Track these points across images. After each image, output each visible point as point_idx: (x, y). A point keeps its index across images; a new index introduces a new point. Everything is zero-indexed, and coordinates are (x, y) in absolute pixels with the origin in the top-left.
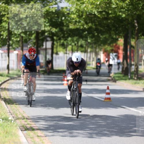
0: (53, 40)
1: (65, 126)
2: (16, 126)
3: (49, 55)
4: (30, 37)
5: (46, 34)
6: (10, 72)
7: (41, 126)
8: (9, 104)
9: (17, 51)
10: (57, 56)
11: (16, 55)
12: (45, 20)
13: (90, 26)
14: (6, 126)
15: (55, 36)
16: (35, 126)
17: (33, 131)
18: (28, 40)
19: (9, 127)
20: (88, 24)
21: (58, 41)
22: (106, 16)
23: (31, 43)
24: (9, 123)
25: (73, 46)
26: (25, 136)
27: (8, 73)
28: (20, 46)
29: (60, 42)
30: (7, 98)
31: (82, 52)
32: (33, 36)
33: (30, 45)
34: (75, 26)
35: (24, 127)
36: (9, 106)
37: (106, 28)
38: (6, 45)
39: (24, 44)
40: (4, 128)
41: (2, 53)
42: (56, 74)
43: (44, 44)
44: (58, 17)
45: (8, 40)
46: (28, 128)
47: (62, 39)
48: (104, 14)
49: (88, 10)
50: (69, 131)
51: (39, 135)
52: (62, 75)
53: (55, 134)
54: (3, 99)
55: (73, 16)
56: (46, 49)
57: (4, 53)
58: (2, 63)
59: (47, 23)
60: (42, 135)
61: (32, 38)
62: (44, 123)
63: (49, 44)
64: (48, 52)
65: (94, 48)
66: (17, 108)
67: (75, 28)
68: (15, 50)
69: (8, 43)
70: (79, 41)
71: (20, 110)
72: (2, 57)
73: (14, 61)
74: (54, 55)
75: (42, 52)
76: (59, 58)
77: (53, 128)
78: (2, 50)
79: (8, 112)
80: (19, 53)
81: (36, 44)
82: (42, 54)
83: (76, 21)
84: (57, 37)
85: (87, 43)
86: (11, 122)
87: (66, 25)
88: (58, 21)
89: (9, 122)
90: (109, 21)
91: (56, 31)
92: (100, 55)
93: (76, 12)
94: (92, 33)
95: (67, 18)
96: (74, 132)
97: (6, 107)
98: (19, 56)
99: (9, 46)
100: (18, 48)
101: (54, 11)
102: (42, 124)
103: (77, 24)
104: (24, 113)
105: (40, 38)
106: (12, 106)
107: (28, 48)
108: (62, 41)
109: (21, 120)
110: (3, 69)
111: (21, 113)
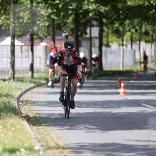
0: (101, 25)
3: (95, 47)
4: (65, 20)
5: (91, 15)
6: (36, 75)
8: (34, 125)
9: (45, 42)
10: (109, 49)
11: (44, 49)
15: (104, 18)
18: (62, 24)
21: (110, 26)
23: (68, 29)
25: (132, 33)
27: (32, 76)
28: (49, 35)
29: (113, 27)
30: (31, 115)
31: (147, 42)
32: (71, 19)
33: (65, 33)
34: (136, 1)
36: (34, 127)
39: (57, 31)
41: (22, 46)
42: (107, 78)
43: (88, 31)
52: (117, 80)
54: (24, 117)
56: (91, 39)
57: (25, 45)
58: (22, 61)
61: (68, 21)
63: (95, 32)
64: (94, 43)
66: (47, 131)
67: (137, 4)
68: (42, 42)
70: (142, 25)
71: (51, 135)
72: (22, 52)
73: (40, 58)
74: (104, 48)
75: (84, 43)
76: (111, 53)
79: (33, 139)
80: (49, 45)
81: (75, 31)
82: (84, 47)
84: (108, 19)
89: (35, 153)
91: (106, 10)
97: (30, 129)
100: (46, 37)
104: (58, 138)
105: (81, 22)
106: (39, 129)
107: (62, 37)
108: (116, 26)
109: (54, 151)
110: (24, 71)
111: (54, 138)
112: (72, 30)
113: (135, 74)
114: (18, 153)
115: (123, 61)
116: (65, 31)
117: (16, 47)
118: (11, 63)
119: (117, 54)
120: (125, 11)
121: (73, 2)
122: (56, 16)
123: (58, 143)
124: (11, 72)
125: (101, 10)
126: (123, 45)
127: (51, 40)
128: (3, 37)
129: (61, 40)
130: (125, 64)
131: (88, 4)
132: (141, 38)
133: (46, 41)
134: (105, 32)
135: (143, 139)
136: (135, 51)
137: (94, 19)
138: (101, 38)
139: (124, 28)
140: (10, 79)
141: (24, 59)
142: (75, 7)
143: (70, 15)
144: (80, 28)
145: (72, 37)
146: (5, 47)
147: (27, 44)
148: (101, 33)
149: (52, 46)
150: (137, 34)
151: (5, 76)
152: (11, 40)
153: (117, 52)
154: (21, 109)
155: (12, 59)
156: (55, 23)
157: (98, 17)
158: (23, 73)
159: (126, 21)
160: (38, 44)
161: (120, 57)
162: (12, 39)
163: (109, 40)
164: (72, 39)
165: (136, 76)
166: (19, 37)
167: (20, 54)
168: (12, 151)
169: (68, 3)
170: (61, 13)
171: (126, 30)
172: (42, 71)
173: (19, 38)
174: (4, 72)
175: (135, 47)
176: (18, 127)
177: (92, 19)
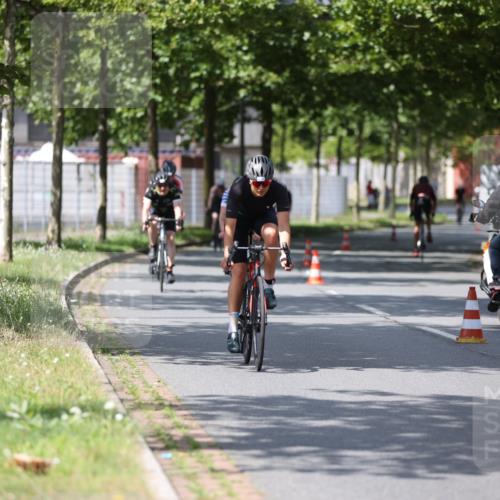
0: (267, 118)
1: (313, 433)
2: (132, 433)
4: (182, 106)
5: (242, 93)
6: (111, 234)
7: (225, 435)
8: (105, 351)
9: (135, 156)
10: (284, 176)
11: (133, 171)
12: (238, 42)
13: (404, 63)
14: (96, 434)
15: (276, 101)
16: (201, 431)
17: (194, 453)
18: (175, 115)
19: (105, 436)
20: (400, 57)
21: (288, 121)
22: (466, 27)
23: (187, 125)
24: (106, 422)
25: (341, 139)
26: (164, 471)
27: (103, 237)
28: (145, 139)
29: (294, 124)
30: (99, 329)
31: (374, 159)
32: (196, 102)
33: (182, 135)
34: (349, 63)
35: (162, 437)
36: (105, 358)
37: (466, 70)
38: (93, 134)
39: (163, 132)
40: (87, 441)
41: (79, 165)
43: (237, 131)
44: (287, 30)
45: (102, 116)
46: (176, 442)
47: (301, 110)
48: (459, 19)
49: (401, 5)
50: (329, 453)
51: (217, 465)
52: (303, 248)
53: (277, 461)
54: (82, 333)
55: (341, 26)
56: (242, 150)
57: (86, 164)
58: (79, 201)
59: (246, 53)
60: (228, 465)
61: (190, 109)
62: (235, 423)
63: (253, 133)
65: (422, 145)
66: (134, 367)
67: (353, 71)
68: (126, 155)
69: (101, 127)
71: (145, 376)
72: (79, 179)
73: (123, 194)
75: (226, 160)
77: (269, 440)
78: (80, 153)
79: (101, 383)
80: (143, 164)
81: (206, 131)
82: (226, 168)
83: (355, 47)
84: (284, 103)
85: (395, 126)
86: (113, 417)
87: (317, 58)
88: (285, 44)
89: (106, 417)
90: (477, 46)
91: (278, 84)
92: (444, 174)
93: (355, 10)
94: (413, 91)
95: (321, 34)
96: (346, 456)
97: (96, 362)
98: (141, 177)
99: (105, 137)
100: (137, 144)
101: (271, 6)
102: (227, 428)
103: (359, 56)
104: (161, 384)
105: (220, 109)
106: (117, 361)
107: (175, 146)
108: (302, 121)
109: (152, 412)
110: (83, 224)
111: (150, 384)
112: (199, 129)
113: (346, 235)
114: (65, 417)
115: (318, 205)
116: (182, 131)
117: (65, 168)
118: (52, 204)
119: (305, 188)
120: (325, 85)
121: (202, 61)
122: (162, 95)
123: (161, 394)
124: (52, 225)
125: (268, 84)
126: (318, 165)
127: (147, 152)
128: (36, 144)
129: (172, 152)
130: (322, 211)
131: (236, 67)
132: (362, 151)
133: (137, 153)
134: (276, 134)
135: (361, 388)
136: (346, 181)
137: (252, 104)
138: (266, 147)
139: (321, 125)
140: (49, 243)
141: (84, 196)
142: (205, 73)
143: (193, 94)
144: (217, 123)
145: (199, 146)
146: (40, 167)
147: (92, 161)
148: (267, 136)
149: (150, 166)
150: (351, 140)
151: (37, 236)
152: (55, 150)
153: (304, 183)
154: (74, 312)
155: (54, 194)
156: (158, 112)
157: (260, 99)
158: (83, 229)
159: (326, 108)
160: (116, 160)
161: (310, 194)
162: (58, 148)
163: (286, 153)
164: (197, 151)
165: (347, 239)
166: (71, 144)
167: (75, 182)
168: (52, 412)
169: (191, 63)
170: (173, 88)
171: (326, 131)
172: (127, 223)
173: (73, 147)
174: (35, 226)
175: (347, 170)
176: (68, 355)
177: (245, 103)
